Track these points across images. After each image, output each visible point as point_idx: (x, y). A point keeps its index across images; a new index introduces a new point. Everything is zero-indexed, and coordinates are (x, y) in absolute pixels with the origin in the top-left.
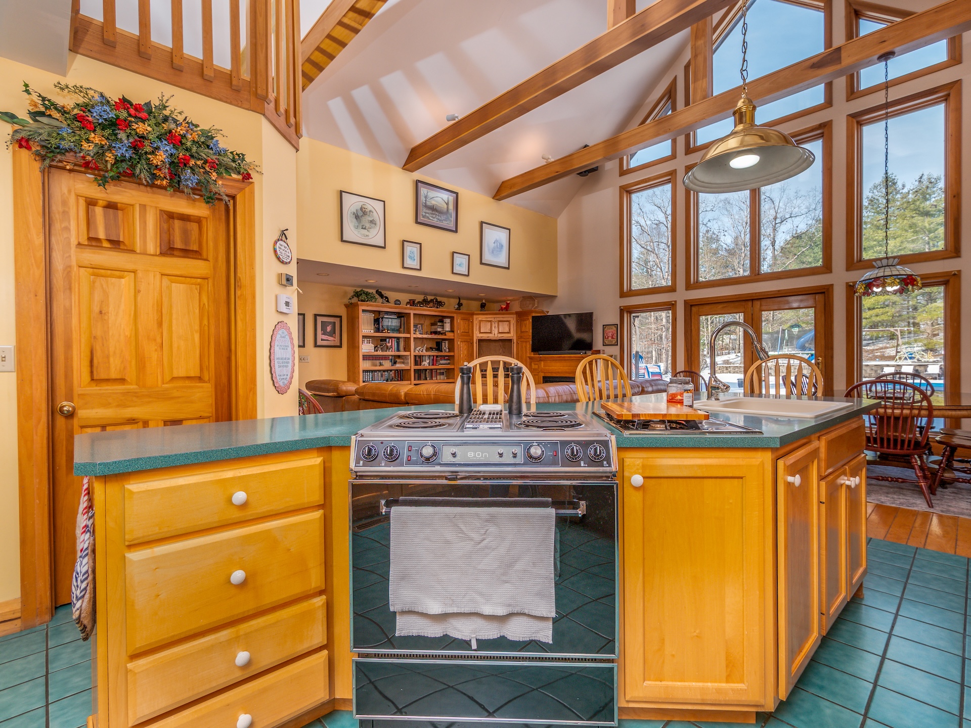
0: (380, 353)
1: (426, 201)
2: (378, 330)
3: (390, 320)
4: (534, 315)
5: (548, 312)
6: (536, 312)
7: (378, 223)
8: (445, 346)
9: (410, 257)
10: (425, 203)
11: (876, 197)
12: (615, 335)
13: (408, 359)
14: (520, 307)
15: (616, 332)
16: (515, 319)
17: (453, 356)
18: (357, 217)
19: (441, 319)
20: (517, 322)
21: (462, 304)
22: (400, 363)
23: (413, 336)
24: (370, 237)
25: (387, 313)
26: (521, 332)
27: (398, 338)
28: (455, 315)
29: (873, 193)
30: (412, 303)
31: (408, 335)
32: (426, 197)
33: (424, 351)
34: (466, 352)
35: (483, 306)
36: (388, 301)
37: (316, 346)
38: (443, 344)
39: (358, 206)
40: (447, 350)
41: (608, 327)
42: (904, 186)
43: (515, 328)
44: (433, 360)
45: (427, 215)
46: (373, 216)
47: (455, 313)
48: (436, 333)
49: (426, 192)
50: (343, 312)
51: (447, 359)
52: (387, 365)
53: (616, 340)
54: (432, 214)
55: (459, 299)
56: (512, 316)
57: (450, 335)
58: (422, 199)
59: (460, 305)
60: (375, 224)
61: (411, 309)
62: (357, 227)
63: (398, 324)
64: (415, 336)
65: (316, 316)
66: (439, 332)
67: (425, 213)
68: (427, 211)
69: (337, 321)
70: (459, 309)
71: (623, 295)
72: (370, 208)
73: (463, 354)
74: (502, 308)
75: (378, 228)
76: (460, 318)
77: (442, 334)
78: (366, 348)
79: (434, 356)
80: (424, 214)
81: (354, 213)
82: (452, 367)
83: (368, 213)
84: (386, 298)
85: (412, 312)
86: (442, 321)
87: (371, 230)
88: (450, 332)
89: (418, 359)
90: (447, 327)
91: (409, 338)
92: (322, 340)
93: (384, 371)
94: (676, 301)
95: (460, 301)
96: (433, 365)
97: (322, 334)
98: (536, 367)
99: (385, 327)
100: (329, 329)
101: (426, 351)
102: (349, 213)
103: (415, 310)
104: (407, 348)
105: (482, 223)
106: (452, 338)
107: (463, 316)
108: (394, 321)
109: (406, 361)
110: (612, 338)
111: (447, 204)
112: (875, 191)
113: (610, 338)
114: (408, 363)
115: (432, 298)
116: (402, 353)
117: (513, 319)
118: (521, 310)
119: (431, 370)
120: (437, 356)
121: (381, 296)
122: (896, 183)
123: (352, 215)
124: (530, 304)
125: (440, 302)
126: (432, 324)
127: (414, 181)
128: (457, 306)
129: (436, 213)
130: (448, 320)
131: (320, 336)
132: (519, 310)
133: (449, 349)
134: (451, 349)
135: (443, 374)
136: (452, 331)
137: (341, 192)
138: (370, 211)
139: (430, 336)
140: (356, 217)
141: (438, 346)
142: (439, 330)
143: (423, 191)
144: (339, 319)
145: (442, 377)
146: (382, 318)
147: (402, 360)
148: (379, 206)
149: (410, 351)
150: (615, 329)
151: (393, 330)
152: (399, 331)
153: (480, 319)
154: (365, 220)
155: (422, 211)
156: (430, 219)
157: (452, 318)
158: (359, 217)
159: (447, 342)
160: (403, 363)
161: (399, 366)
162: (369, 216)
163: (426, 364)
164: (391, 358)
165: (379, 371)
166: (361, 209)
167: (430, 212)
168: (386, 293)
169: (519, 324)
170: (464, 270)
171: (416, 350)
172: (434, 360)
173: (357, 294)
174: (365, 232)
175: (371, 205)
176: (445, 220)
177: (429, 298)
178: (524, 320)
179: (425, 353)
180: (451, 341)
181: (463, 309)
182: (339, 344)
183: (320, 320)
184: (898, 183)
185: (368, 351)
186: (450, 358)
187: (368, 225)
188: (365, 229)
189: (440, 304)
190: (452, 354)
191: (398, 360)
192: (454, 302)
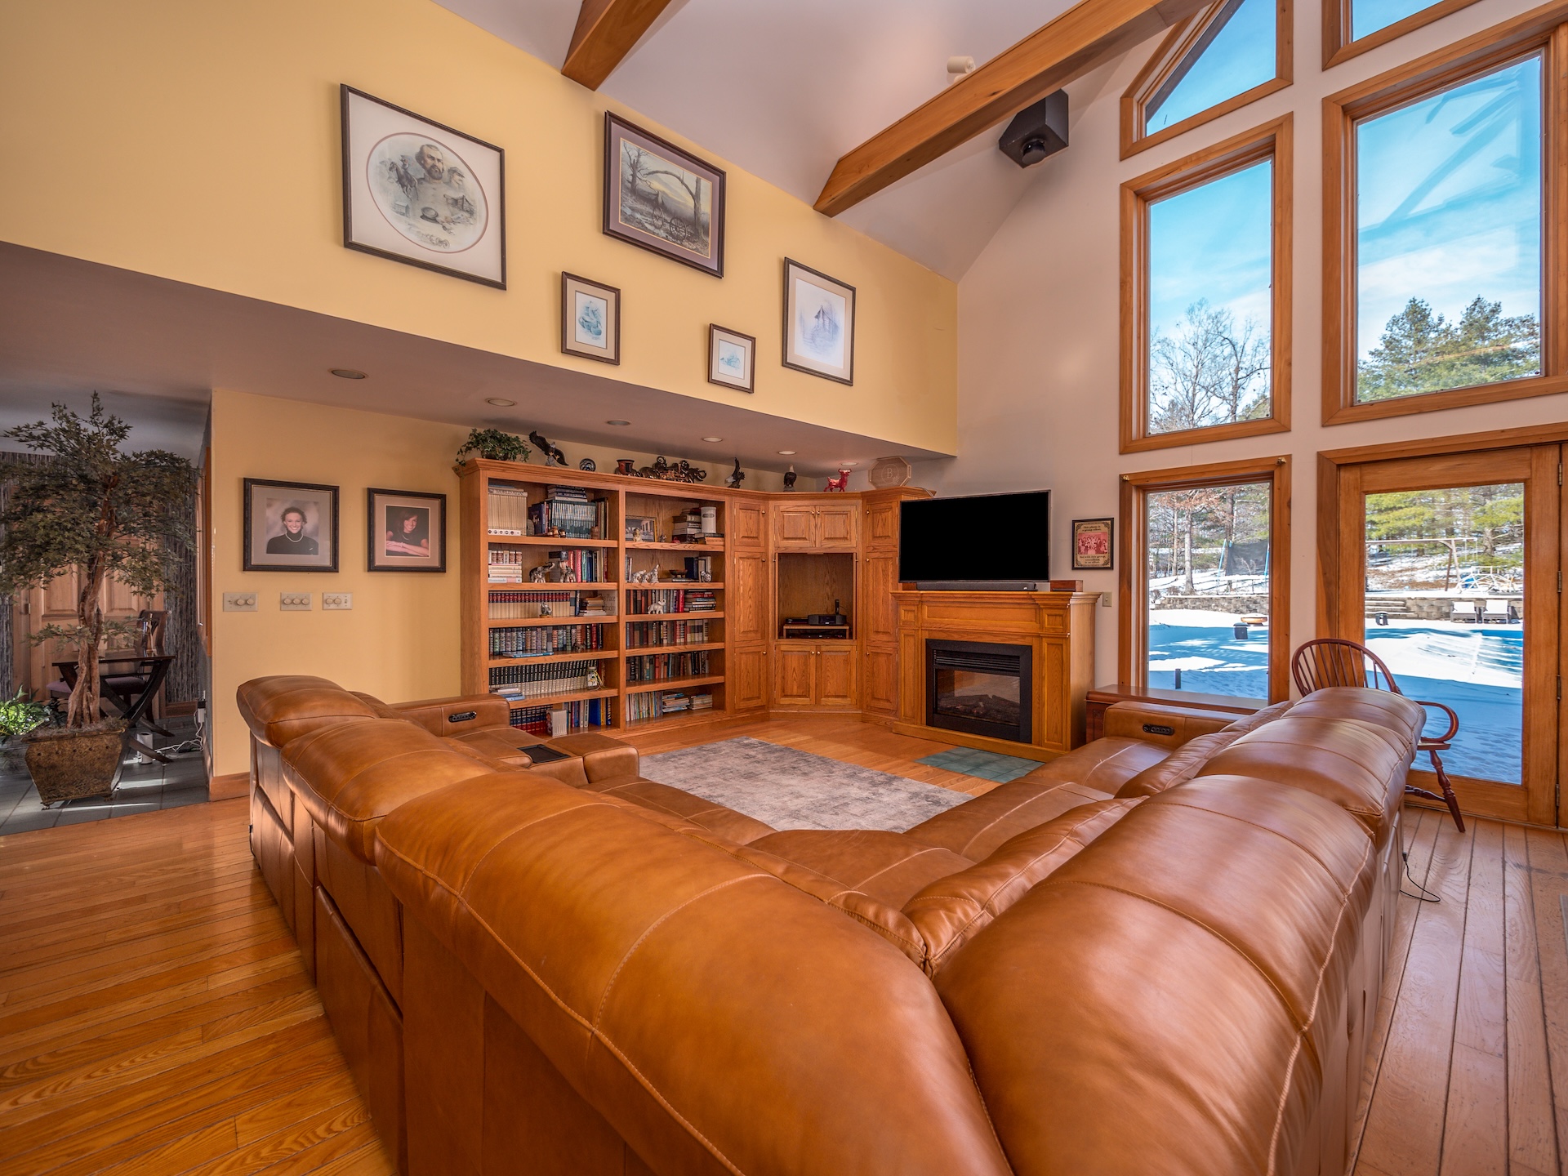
0: (540, 584)
1: (634, 176)
2: (538, 531)
3: (570, 507)
4: (905, 498)
5: (934, 493)
6: (908, 492)
7: (480, 208)
8: (705, 568)
9: (586, 324)
10: (633, 182)
11: (1397, 337)
12: (1107, 544)
13: (612, 599)
14: (873, 483)
15: (1108, 538)
16: (860, 509)
17: (722, 591)
18: (404, 180)
19: (696, 508)
20: (865, 515)
21: (742, 476)
22: (595, 607)
23: (624, 544)
24: (453, 247)
25: (564, 490)
26: (874, 537)
27: (591, 551)
28: (726, 499)
29: (1391, 330)
30: (625, 467)
31: (612, 544)
32: (634, 166)
33: (655, 579)
34: (750, 582)
35: (789, 480)
36: (562, 461)
37: (372, 567)
38: (701, 563)
39: (412, 146)
40: (709, 577)
41: (1085, 525)
42: (1441, 320)
43: (860, 528)
44: (677, 598)
45: (638, 216)
46: (461, 187)
47: (725, 493)
48: (682, 538)
49: (634, 153)
50: (450, 486)
51: (709, 598)
52: (561, 613)
53: (1107, 556)
54: (653, 216)
55: (737, 462)
56: (854, 501)
57: (714, 545)
58: (623, 170)
59: (738, 476)
60: (471, 212)
61: (619, 482)
62: (405, 212)
63: (591, 518)
64: (629, 545)
65: (371, 493)
66: (691, 536)
67: (633, 209)
68: (639, 206)
69: (433, 507)
70: (736, 484)
71: (1127, 447)
72: (450, 161)
73: (744, 585)
74: (830, 484)
75: (480, 226)
76: (737, 505)
77: (697, 541)
78: (503, 573)
79: (678, 591)
80: (629, 212)
81: (393, 167)
82: (720, 615)
83: (445, 175)
84: (558, 452)
85: (622, 489)
86: (697, 512)
87: (457, 229)
88: (714, 535)
89: (639, 600)
90: (710, 526)
91: (615, 550)
92: (389, 553)
93: (556, 627)
94: (1289, 457)
95: (738, 467)
96: (677, 610)
97: (391, 539)
98: (911, 617)
99: (557, 524)
100: (409, 525)
101: (660, 580)
102: (375, 160)
103: (629, 483)
104: (611, 575)
105: (787, 263)
106: (721, 549)
107: (744, 501)
108: (581, 509)
109: (608, 604)
110: (1098, 551)
111: (696, 197)
112: (1395, 328)
113: (1092, 552)
114: (612, 608)
115: (677, 460)
116: (601, 585)
117: (855, 510)
118: (873, 488)
119: (673, 623)
120: (686, 592)
121: (546, 448)
122: (1429, 315)
123: (385, 170)
124: (894, 475)
125: (696, 471)
126: (677, 519)
127: (597, 116)
128: (731, 480)
129: (664, 216)
130: (712, 511)
131: (383, 543)
132: (869, 487)
133: (712, 574)
134: (718, 576)
135: (699, 629)
136: (720, 534)
137: (345, 91)
138: (453, 171)
139: (667, 546)
140: (400, 180)
141: (690, 569)
142: (690, 531)
143: (627, 148)
144: (437, 502)
145: (698, 637)
146: (550, 502)
147: (601, 602)
148: (483, 164)
149: (617, 580)
150: (1105, 529)
151: (578, 531)
152: (590, 533)
153: (782, 508)
154: (435, 195)
155: (624, 204)
156: (646, 229)
157: (720, 507)
158: (410, 181)
159: (709, 559)
160: (603, 608)
161: (593, 615)
162: (449, 183)
163: (659, 609)
164: (572, 595)
165: (543, 628)
166: (421, 157)
167: (648, 209)
168: (556, 443)
169: (870, 520)
170: (741, 377)
171: (632, 577)
172: (682, 601)
173: (477, 441)
174: (434, 230)
175: (452, 152)
176: (688, 239)
177: (670, 460)
178: (881, 511)
179: (656, 584)
180: (718, 557)
181: (746, 486)
182: (437, 564)
183: (382, 504)
184: (1432, 315)
185: (505, 580)
186: (717, 596)
187: (444, 212)
188: (434, 220)
189: (694, 474)
190: (719, 586)
191: (590, 602)
192: (727, 470)
